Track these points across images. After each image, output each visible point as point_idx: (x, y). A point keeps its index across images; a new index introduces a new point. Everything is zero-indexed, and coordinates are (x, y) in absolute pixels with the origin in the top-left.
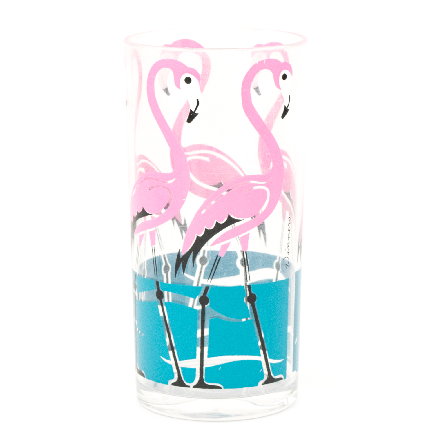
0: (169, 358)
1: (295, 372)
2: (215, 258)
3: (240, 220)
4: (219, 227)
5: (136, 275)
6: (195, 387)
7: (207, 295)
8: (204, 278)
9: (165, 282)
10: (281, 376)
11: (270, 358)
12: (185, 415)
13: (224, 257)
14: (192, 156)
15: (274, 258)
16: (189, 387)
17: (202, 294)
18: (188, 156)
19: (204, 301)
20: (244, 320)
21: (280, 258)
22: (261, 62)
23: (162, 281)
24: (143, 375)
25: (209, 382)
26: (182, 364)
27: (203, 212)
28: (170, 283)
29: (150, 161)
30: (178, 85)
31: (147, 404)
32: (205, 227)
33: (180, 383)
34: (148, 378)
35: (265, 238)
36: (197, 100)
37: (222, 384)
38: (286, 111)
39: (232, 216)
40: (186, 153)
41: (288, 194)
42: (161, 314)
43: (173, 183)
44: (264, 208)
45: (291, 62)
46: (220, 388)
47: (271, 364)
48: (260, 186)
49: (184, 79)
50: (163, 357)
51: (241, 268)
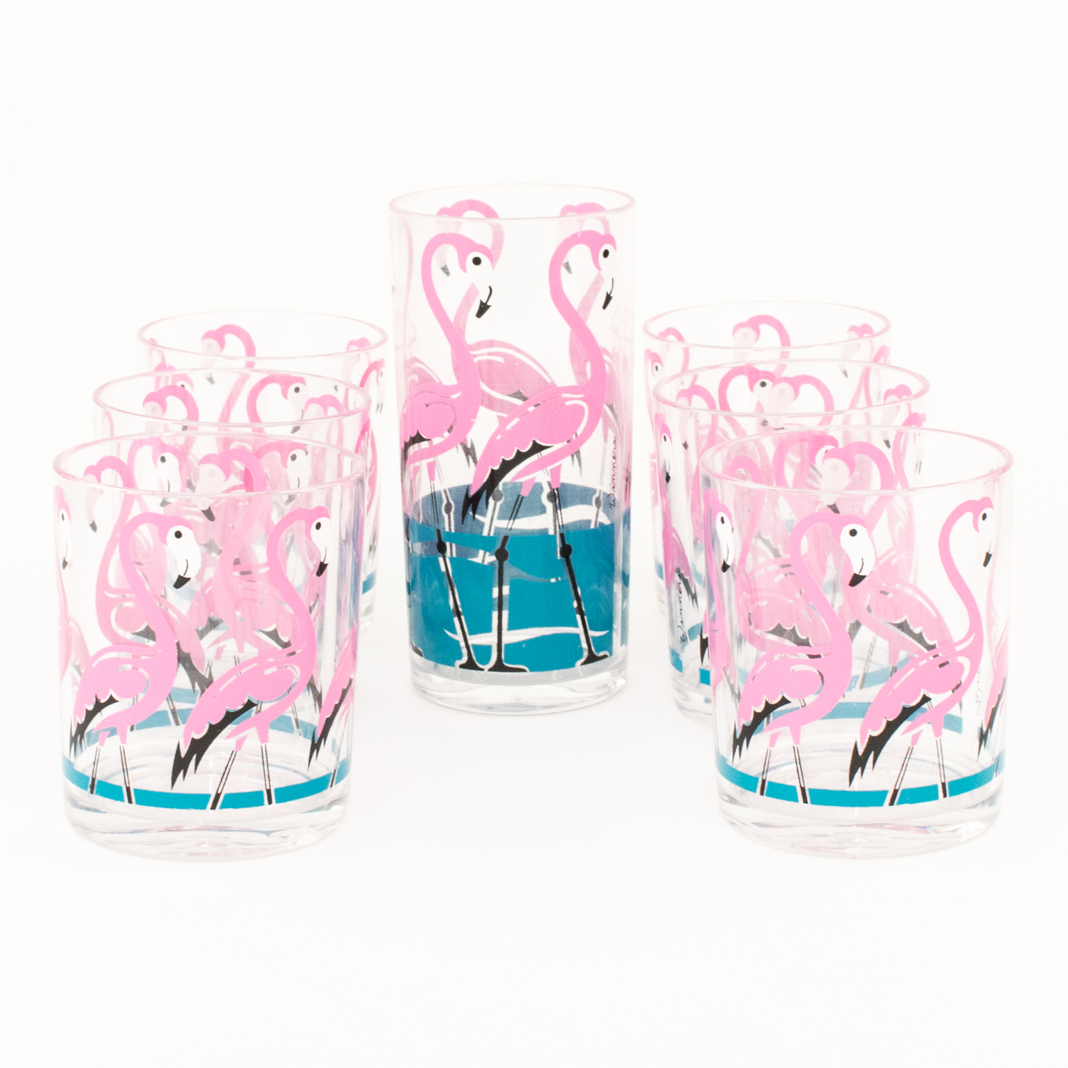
0: (454, 632)
1: (624, 646)
2: (515, 498)
3: (548, 447)
4: (521, 457)
5: (408, 520)
6: (490, 670)
7: (507, 548)
8: (499, 518)
9: (447, 530)
10: (607, 653)
11: (592, 629)
12: (474, 706)
13: (529, 497)
14: (481, 356)
15: (594, 491)
16: (483, 670)
17: (498, 546)
18: (475, 356)
19: (502, 555)
20: (553, 580)
21: (600, 491)
22: (575, 236)
23: (444, 529)
24: (420, 654)
25: (511, 663)
26: (475, 640)
27: (499, 437)
28: (453, 531)
29: (425, 365)
30: (463, 267)
31: (423, 692)
32: (503, 457)
33: (470, 665)
34: (427, 658)
35: (580, 462)
36: (490, 287)
37: (527, 666)
38: (608, 298)
39: (538, 442)
40: (472, 353)
41: (611, 407)
42: (443, 569)
43: (459, 398)
44: (579, 431)
45: (613, 233)
46: (524, 671)
47: (593, 637)
48: (576, 400)
49: (472, 259)
50: (448, 630)
51: (549, 506)
